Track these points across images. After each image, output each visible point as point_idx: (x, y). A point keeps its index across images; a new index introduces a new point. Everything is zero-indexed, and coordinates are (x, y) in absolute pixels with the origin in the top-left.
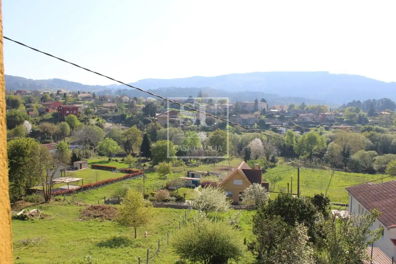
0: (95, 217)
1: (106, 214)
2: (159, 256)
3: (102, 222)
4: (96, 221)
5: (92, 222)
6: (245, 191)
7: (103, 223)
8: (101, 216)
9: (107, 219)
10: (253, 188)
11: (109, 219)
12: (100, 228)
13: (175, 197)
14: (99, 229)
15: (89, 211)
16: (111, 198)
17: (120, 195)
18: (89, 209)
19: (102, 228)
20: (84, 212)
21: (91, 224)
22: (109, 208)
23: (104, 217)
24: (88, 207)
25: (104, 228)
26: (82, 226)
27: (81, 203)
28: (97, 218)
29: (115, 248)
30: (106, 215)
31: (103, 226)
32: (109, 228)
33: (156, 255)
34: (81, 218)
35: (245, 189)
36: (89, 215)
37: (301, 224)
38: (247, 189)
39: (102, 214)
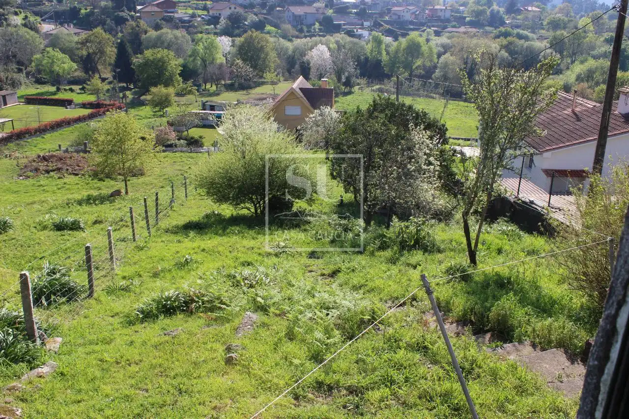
0: (48, 172)
1: (67, 166)
2: (175, 209)
3: (61, 178)
4: (51, 177)
5: (43, 180)
6: (307, 119)
7: (65, 180)
8: (59, 169)
9: (70, 174)
10: (321, 115)
11: (74, 174)
12: (59, 186)
13: (186, 139)
14: (59, 189)
15: (34, 164)
16: (72, 146)
17: (87, 140)
18: (34, 161)
19: (63, 187)
20: (26, 166)
21: (42, 183)
22: (71, 158)
23: (64, 171)
24: (30, 159)
25: (68, 187)
26: (27, 186)
27: (18, 155)
28: (52, 174)
29: (96, 204)
30: (68, 168)
31: (65, 184)
32: (77, 187)
33: (169, 208)
34: (21, 176)
35: (307, 117)
36: (37, 170)
37: (419, 127)
38: (311, 116)
39: (60, 166)
